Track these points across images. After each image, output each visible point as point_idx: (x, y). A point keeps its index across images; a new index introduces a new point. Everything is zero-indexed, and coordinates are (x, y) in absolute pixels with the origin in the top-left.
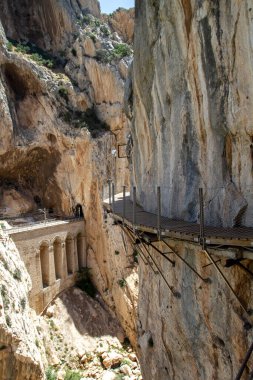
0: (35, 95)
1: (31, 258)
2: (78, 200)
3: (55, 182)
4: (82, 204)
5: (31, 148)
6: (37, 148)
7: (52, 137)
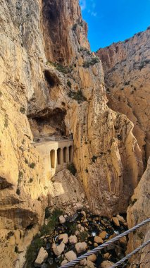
0: (57, 85)
2: (72, 131)
3: (64, 123)
5: (55, 108)
6: (57, 108)
7: (63, 104)
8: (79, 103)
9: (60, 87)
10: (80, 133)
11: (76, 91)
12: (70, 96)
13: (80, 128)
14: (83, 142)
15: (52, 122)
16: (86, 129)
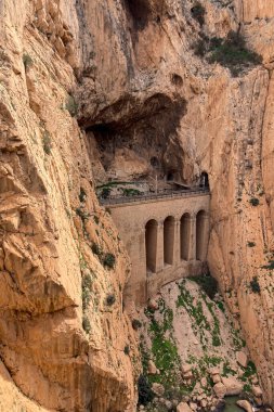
0: (158, 20)
1: (133, 238)
2: (205, 167)
3: (177, 141)
4: (208, 172)
5: (149, 95)
6: (157, 96)
7: (176, 79)
8: (235, 74)
9: (168, 24)
10: (234, 170)
11: (223, 35)
12: (200, 52)
13: (235, 157)
14: (246, 198)
15: (137, 138)
16: (256, 158)
